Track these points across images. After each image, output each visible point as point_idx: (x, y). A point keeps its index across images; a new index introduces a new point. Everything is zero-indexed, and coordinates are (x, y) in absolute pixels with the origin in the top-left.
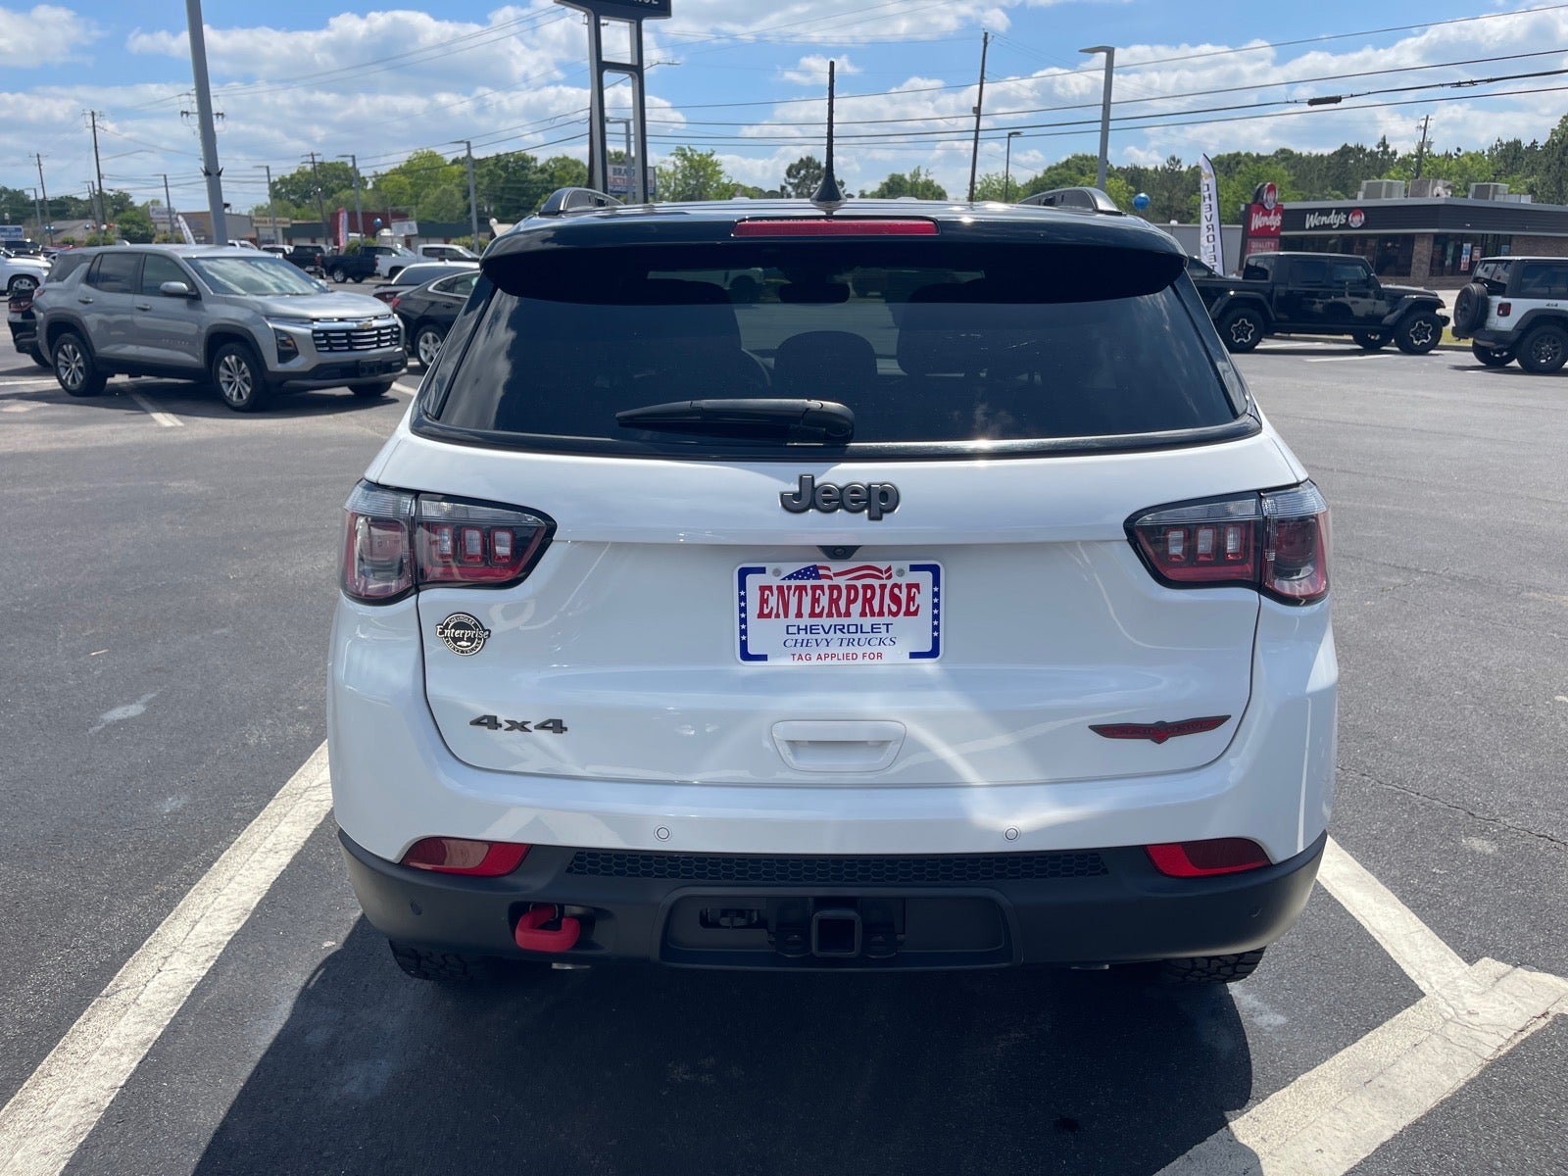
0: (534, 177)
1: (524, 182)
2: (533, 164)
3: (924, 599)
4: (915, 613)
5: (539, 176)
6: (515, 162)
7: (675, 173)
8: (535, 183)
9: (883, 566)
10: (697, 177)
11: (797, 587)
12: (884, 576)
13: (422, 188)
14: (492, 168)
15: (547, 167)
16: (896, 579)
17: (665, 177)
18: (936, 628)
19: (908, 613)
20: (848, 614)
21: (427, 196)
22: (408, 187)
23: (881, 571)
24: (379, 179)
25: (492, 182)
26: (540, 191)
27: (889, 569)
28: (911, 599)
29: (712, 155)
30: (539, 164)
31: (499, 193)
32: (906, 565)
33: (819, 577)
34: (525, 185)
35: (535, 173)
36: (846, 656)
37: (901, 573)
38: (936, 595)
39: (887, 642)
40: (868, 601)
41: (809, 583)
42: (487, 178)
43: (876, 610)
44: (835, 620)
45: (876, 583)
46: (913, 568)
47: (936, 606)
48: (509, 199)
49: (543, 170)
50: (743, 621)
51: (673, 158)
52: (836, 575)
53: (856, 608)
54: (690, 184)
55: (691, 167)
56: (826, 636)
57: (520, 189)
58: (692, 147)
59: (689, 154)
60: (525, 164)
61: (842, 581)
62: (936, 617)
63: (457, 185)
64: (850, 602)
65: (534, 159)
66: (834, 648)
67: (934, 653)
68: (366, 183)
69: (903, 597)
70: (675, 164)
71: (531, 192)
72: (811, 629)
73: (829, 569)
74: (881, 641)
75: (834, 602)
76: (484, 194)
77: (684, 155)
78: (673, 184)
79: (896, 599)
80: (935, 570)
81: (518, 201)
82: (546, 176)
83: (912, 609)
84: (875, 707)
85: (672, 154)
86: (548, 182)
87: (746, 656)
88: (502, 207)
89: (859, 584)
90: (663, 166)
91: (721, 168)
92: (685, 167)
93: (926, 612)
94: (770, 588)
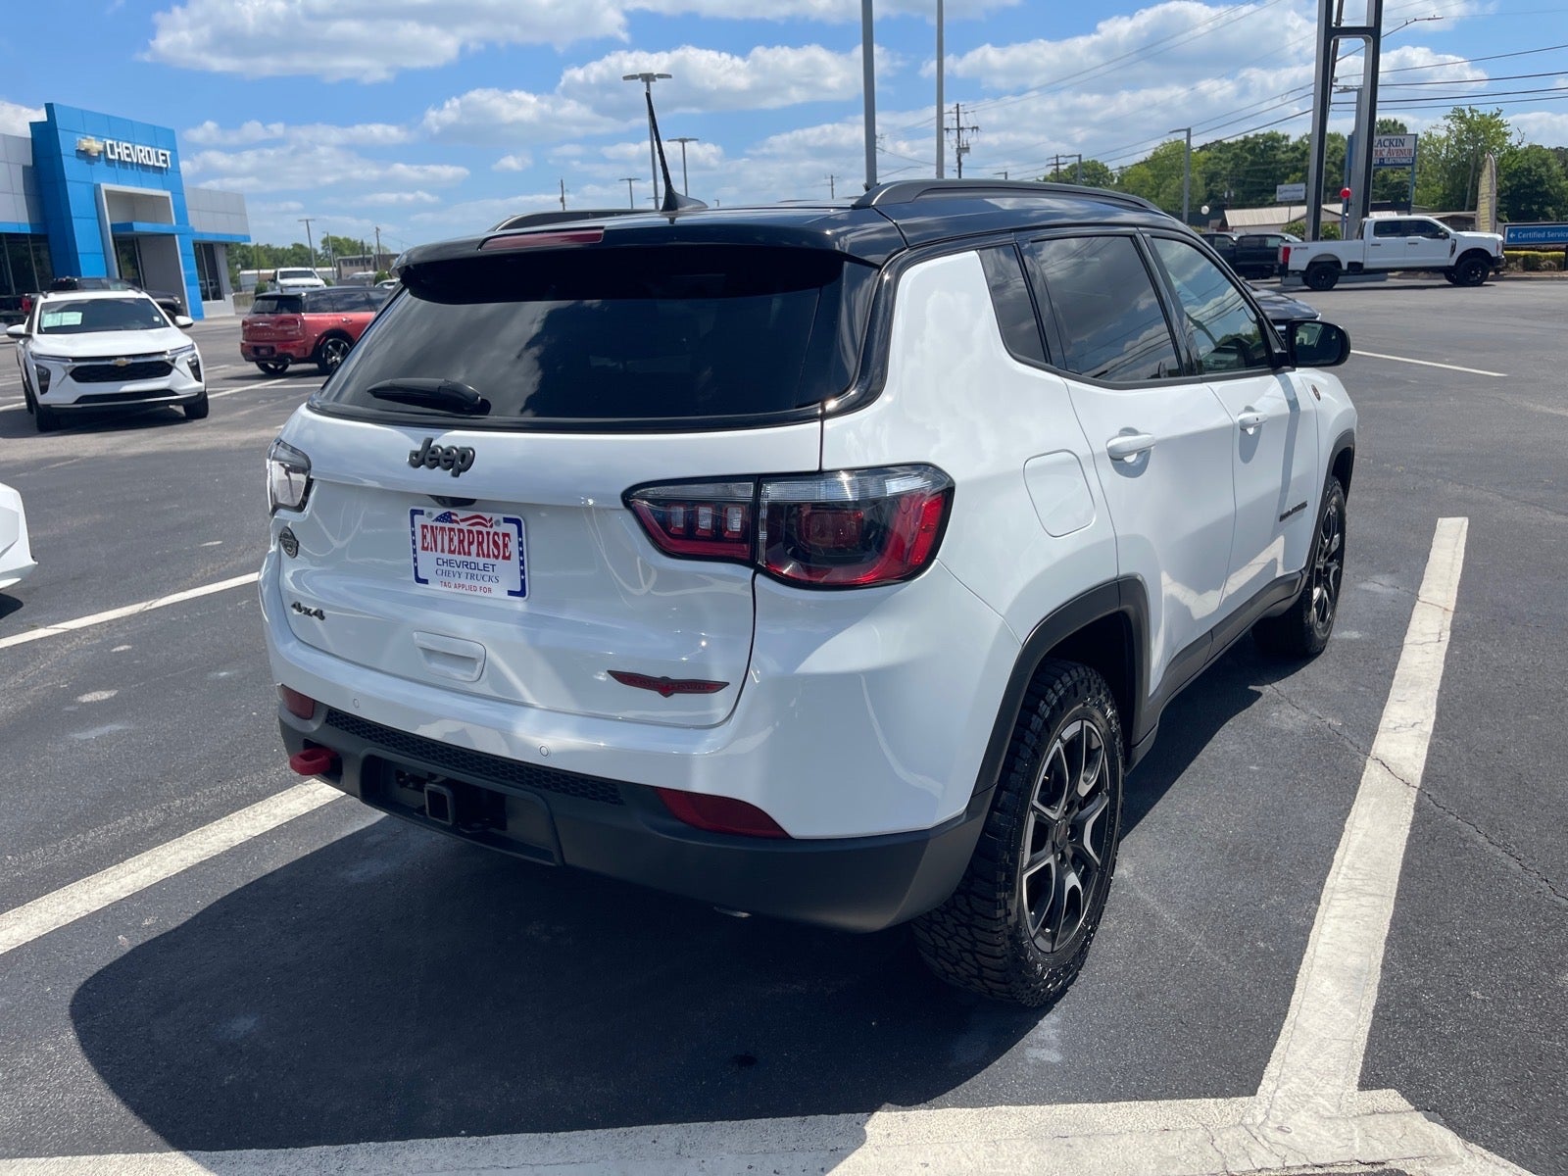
0: (1283, 156)
1: (1271, 163)
2: (1284, 143)
3: (513, 547)
4: (508, 558)
5: (1291, 155)
6: (1265, 142)
7: (1448, 138)
8: (1284, 163)
9: (487, 516)
10: (1475, 141)
11: (441, 528)
12: (489, 525)
13: (1164, 179)
14: (1238, 151)
15: (1300, 146)
16: (495, 529)
17: (1434, 145)
18: (522, 572)
19: (504, 558)
20: (469, 554)
21: (1168, 186)
22: (1150, 179)
23: (485, 520)
24: (1125, 173)
25: (1236, 165)
26: (1288, 170)
27: (491, 519)
28: (505, 546)
29: (1497, 115)
30: (1291, 143)
31: (1241, 178)
32: (500, 517)
33: (452, 521)
34: (1273, 165)
35: (1284, 153)
36: (470, 588)
37: (498, 523)
38: (521, 544)
39: (494, 579)
40: (480, 544)
41: (447, 525)
42: (1232, 162)
43: (486, 552)
44: (462, 558)
45: (484, 530)
46: (507, 520)
47: (521, 553)
48: (1252, 182)
49: (1295, 148)
50: (415, 551)
51: (1448, 121)
52: (462, 520)
53: (474, 548)
54: (1465, 149)
55: (1469, 130)
56: (458, 569)
57: (1265, 171)
58: (1473, 107)
59: (1469, 116)
60: (1276, 144)
61: (464, 526)
62: (522, 563)
63: (1200, 173)
64: (470, 544)
65: (1286, 138)
66: (462, 581)
67: (522, 593)
68: (1113, 180)
69: (501, 543)
70: (1448, 127)
71: (1278, 173)
72: (449, 562)
73: (456, 515)
74: (490, 579)
75: (461, 542)
76: (1227, 180)
77: (1462, 118)
78: (1444, 151)
79: (496, 544)
80: (518, 522)
81: (1262, 183)
82: (1297, 154)
83: (507, 554)
84: (467, 629)
85: (1447, 117)
86: (1298, 160)
87: (418, 580)
88: (1244, 192)
89: (475, 529)
90: (1433, 132)
91: (1508, 130)
92: (1461, 132)
93: (515, 556)
94: (426, 527)
